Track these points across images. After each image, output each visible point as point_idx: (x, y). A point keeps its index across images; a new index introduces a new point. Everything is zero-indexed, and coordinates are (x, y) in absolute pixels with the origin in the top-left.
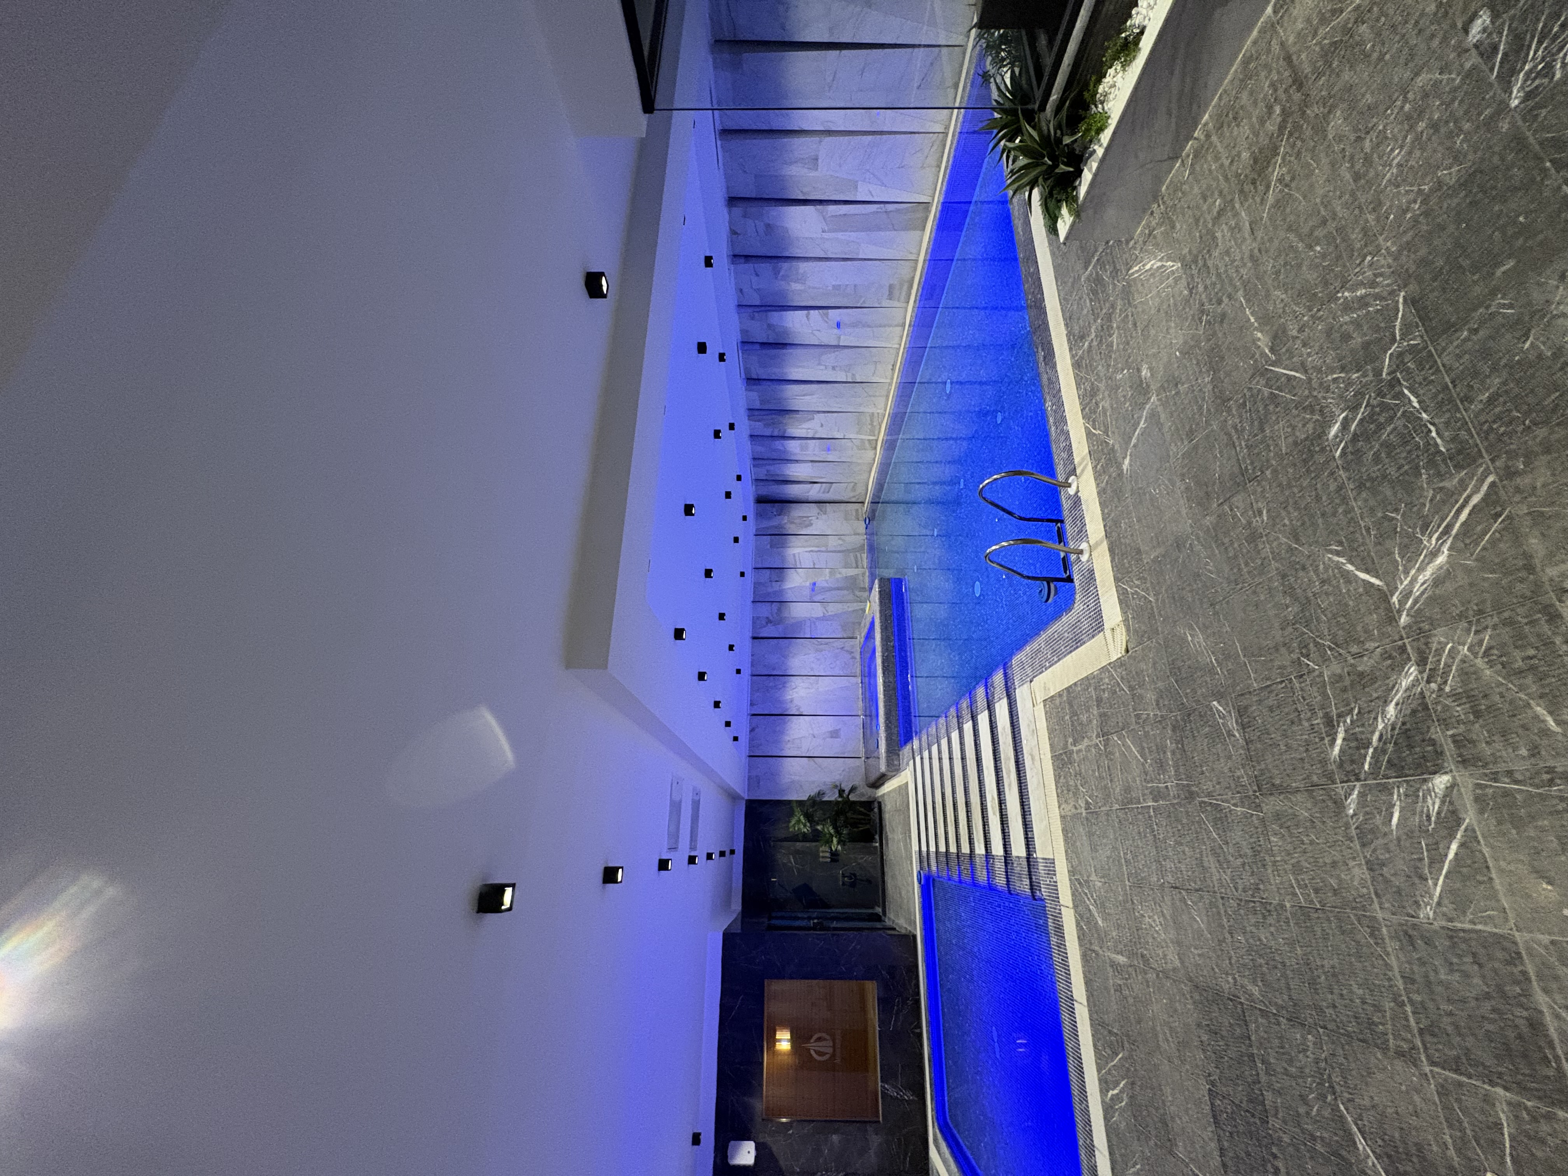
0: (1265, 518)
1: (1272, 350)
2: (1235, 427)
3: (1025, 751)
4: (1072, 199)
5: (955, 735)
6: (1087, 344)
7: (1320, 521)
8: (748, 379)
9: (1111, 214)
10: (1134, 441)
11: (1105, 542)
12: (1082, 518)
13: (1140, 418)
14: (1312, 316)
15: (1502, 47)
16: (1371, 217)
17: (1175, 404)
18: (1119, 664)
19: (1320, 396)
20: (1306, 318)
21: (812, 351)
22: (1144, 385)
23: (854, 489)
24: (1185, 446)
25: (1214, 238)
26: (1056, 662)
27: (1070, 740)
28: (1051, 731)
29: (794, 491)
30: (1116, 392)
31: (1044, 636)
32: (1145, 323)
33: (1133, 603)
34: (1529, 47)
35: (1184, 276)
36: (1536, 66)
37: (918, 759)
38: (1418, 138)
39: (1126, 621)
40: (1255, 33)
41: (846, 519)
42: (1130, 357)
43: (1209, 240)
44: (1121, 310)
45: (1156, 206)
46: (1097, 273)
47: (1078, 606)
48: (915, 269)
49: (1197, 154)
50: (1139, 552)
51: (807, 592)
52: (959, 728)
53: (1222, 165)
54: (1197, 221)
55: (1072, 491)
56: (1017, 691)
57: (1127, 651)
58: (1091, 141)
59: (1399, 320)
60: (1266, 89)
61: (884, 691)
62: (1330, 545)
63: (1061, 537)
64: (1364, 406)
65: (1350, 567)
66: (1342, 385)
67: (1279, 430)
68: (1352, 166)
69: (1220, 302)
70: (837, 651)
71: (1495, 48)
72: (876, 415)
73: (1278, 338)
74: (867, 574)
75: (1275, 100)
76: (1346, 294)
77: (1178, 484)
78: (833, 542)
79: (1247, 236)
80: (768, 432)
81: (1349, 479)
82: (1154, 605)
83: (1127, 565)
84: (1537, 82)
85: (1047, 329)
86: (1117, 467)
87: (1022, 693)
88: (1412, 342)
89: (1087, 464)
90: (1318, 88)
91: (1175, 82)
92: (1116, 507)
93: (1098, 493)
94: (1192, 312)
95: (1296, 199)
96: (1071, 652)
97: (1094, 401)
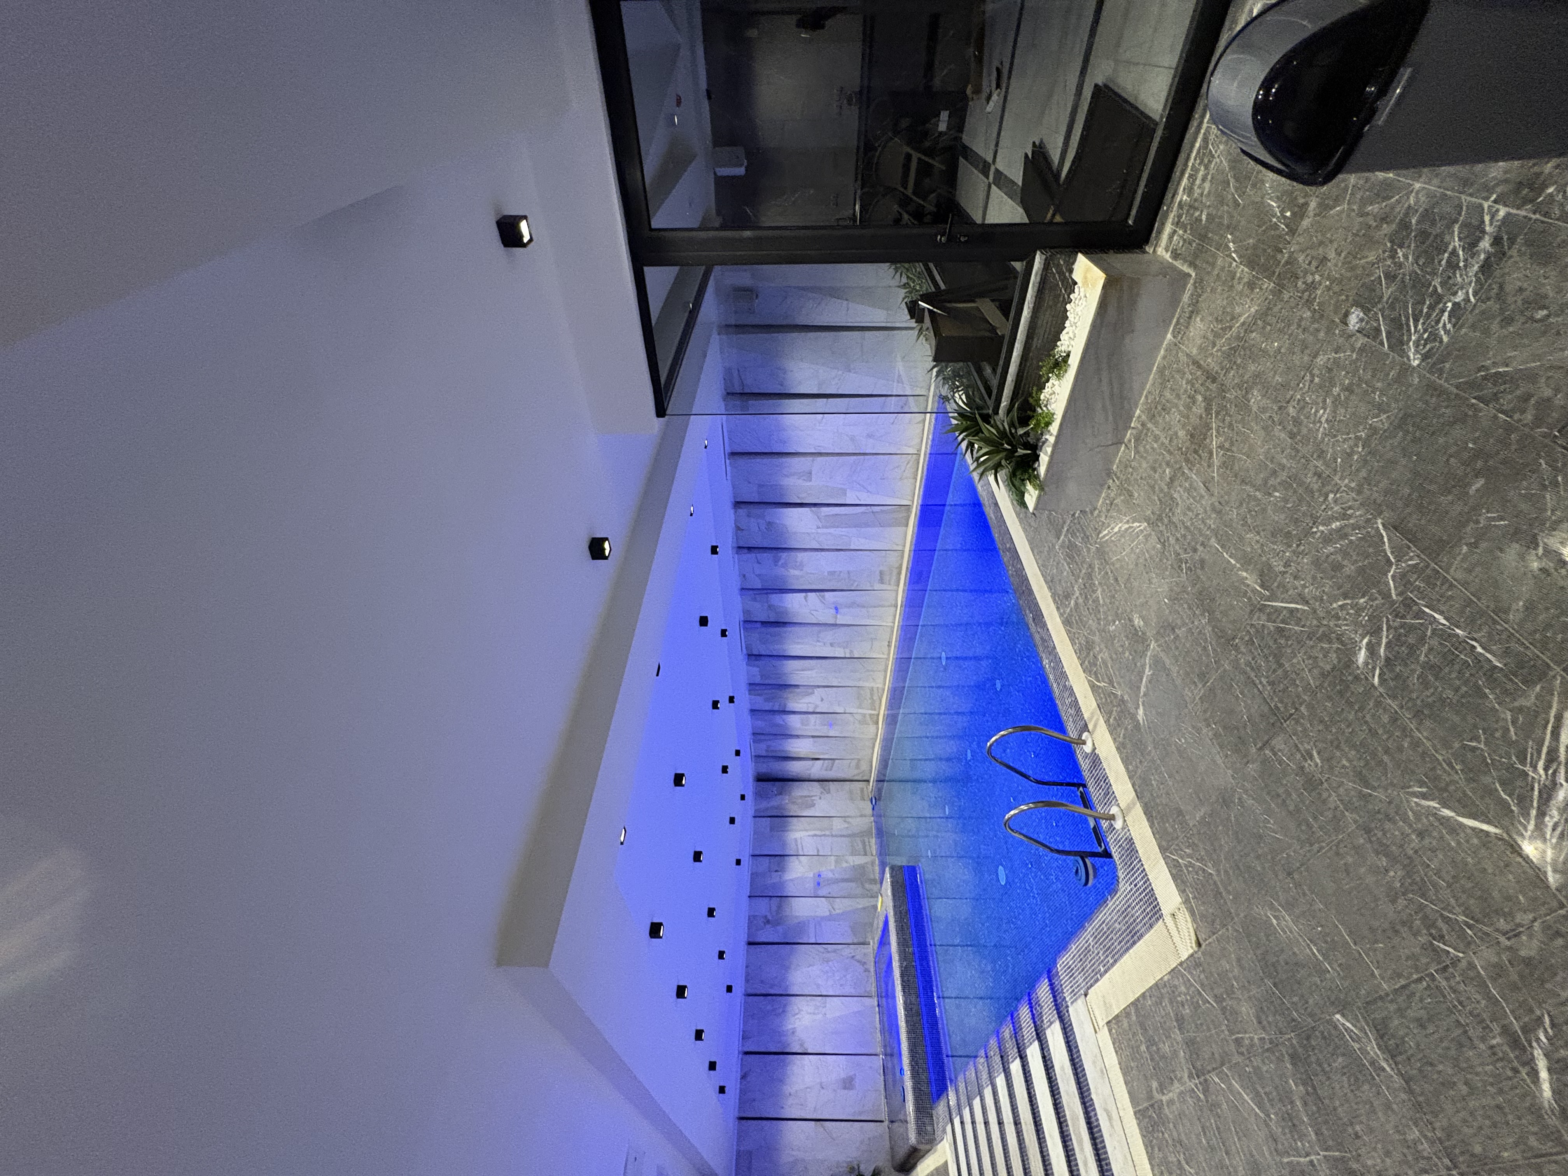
0: (1318, 761)
1: (1262, 586)
2: (1248, 664)
3: (1097, 1106)
4: (1034, 478)
5: (1000, 1081)
6: (1072, 602)
7: (1386, 758)
8: (749, 655)
9: (1072, 488)
10: (1143, 689)
11: (1138, 804)
12: (1106, 778)
13: (1143, 666)
14: (1294, 552)
15: (1383, 329)
16: (1319, 464)
17: (1177, 648)
18: (1192, 962)
19: (1332, 624)
20: (1287, 554)
21: (809, 629)
22: (1140, 633)
23: (858, 766)
24: (1200, 691)
25: (1172, 498)
26: (1113, 965)
27: (1155, 1085)
28: (1126, 1071)
29: (795, 768)
30: (1113, 643)
31: (1090, 929)
32: (1126, 577)
33: (1189, 878)
34: (1408, 326)
35: (1153, 533)
36: (1421, 336)
37: (957, 1121)
38: (1336, 400)
39: (1186, 901)
40: (1162, 352)
41: (852, 799)
42: (1118, 609)
43: (1168, 503)
44: (1099, 568)
45: (1111, 481)
46: (1070, 541)
47: (1124, 887)
48: (902, 557)
49: (1137, 439)
50: (1180, 813)
51: (810, 886)
52: (1004, 1070)
53: (1163, 444)
54: (1153, 488)
55: (1088, 748)
56: (1070, 1009)
57: (1199, 944)
58: (1042, 434)
59: (1387, 544)
60: (1185, 386)
61: (906, 1016)
62: (1410, 787)
63: (1086, 802)
64: (1385, 629)
65: (1447, 812)
66: (1351, 611)
67: (1299, 663)
68: (1284, 428)
69: (1195, 550)
70: (847, 961)
71: (1378, 330)
72: (875, 690)
73: (1265, 576)
74: (877, 862)
75: (1195, 391)
76: (1321, 528)
77: (1205, 731)
78: (838, 825)
79: (1203, 493)
80: (768, 706)
81: (1402, 707)
82: (1216, 878)
83: (1170, 830)
84: (1428, 347)
85: (1030, 592)
86: (1131, 719)
87: (1077, 1012)
88: (1410, 563)
89: (1098, 719)
90: (1231, 378)
91: (1105, 388)
92: (1141, 762)
93: (1118, 749)
94: (1170, 563)
95: (1240, 459)
96: (1128, 949)
97: (1092, 654)
